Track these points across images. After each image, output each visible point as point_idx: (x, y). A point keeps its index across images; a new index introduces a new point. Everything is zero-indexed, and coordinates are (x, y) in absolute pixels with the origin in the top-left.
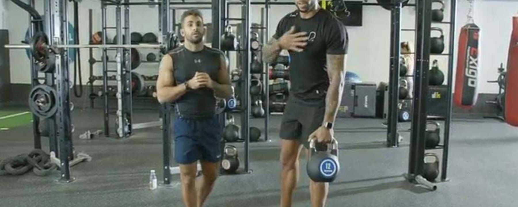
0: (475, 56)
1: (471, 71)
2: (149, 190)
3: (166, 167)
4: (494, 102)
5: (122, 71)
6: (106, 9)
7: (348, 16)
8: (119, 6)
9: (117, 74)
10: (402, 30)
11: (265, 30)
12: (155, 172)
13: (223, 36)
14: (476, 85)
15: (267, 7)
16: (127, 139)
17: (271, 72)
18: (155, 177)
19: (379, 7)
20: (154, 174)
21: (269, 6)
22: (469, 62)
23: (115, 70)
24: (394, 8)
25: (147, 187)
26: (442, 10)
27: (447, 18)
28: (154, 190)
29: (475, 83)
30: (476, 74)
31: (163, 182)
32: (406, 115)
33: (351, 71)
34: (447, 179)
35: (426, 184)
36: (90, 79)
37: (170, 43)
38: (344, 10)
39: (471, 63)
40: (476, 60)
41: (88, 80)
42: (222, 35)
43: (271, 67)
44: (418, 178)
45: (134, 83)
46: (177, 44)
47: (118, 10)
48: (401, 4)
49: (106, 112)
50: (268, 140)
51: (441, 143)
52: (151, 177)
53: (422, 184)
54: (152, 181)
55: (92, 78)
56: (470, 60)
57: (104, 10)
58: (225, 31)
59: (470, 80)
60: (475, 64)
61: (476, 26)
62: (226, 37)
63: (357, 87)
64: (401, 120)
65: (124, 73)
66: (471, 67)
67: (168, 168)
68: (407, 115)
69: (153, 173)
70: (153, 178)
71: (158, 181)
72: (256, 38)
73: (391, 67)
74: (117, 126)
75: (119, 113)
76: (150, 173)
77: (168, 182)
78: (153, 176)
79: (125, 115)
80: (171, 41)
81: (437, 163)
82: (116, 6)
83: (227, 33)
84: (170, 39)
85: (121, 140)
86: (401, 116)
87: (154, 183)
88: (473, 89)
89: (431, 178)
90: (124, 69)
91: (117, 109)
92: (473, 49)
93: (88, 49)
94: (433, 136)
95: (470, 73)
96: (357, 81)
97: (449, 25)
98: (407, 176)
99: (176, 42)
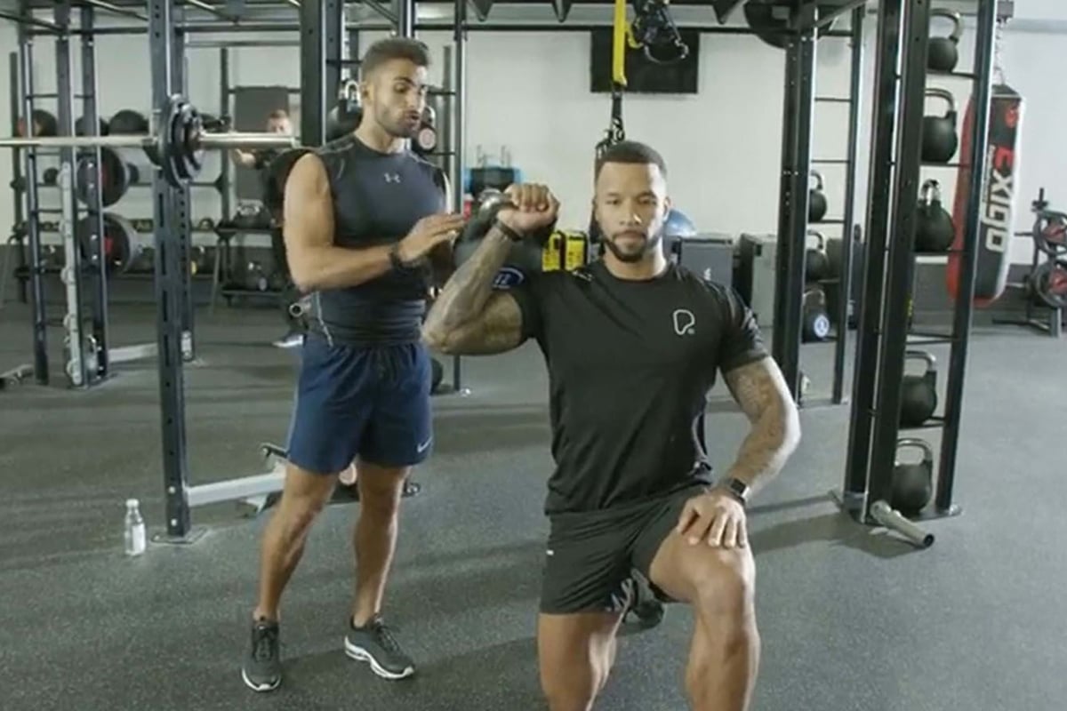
0: (1006, 170)
1: (993, 209)
2: (125, 556)
3: (172, 490)
4: (1019, 285)
5: (75, 211)
6: (30, 46)
7: (683, 56)
8: (64, 38)
9: (63, 217)
10: (817, 99)
11: (453, 99)
12: (140, 507)
13: (335, 112)
14: (1006, 247)
15: (457, 38)
16: (94, 388)
17: (468, 209)
18: (140, 520)
19: (753, 38)
20: (137, 512)
21: (463, 34)
22: (990, 188)
23: (57, 207)
24: (796, 42)
25: (116, 549)
26: (954, 39)
27: (966, 63)
28: (138, 556)
29: (1004, 241)
30: (1006, 217)
31: (165, 529)
32: (822, 324)
33: (679, 209)
34: (952, 509)
35: (902, 527)
36: (15, 229)
37: (170, 130)
38: (673, 41)
39: (995, 188)
40: (1008, 180)
41: (11, 233)
42: (329, 109)
43: (469, 197)
44: (877, 507)
45: (110, 241)
46: (193, 134)
47: (62, 49)
48: (816, 30)
49: (39, 319)
50: (462, 390)
51: (940, 411)
52: (128, 521)
53: (891, 527)
54: (131, 531)
55: (20, 227)
56: (993, 181)
57: (26, 47)
58: (340, 97)
59: (991, 233)
60: (1006, 190)
61: (1012, 92)
62: (343, 113)
63: (684, 245)
64: (810, 337)
65: (82, 216)
66: (994, 198)
67: (179, 491)
68: (825, 324)
69: (133, 509)
70: (135, 523)
71: (146, 527)
72: (430, 120)
73: (784, 198)
74: (67, 354)
75: (71, 321)
76: (125, 508)
77: (180, 531)
78: (133, 517)
79: (89, 327)
80: (174, 126)
81: (927, 464)
82: (56, 38)
83: (343, 103)
84: (171, 119)
85: (75, 394)
86: (809, 328)
87: (139, 539)
88: (998, 257)
89: (912, 508)
90: (82, 205)
91: (66, 311)
92: (1003, 152)
93: (10, 150)
94: (920, 393)
95: (992, 215)
96: (686, 233)
97: (970, 82)
98: (840, 498)
99: (188, 127)
